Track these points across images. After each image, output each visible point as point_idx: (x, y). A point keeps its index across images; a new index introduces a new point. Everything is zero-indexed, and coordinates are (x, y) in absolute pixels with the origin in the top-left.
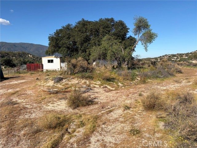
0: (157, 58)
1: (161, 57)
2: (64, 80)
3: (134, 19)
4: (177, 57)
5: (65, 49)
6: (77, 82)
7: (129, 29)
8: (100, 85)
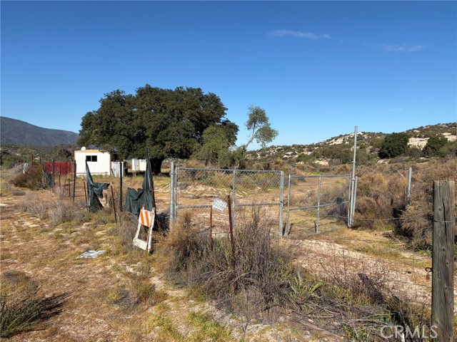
0: (255, 152)
1: (262, 149)
4: (294, 151)
6: (204, 189)
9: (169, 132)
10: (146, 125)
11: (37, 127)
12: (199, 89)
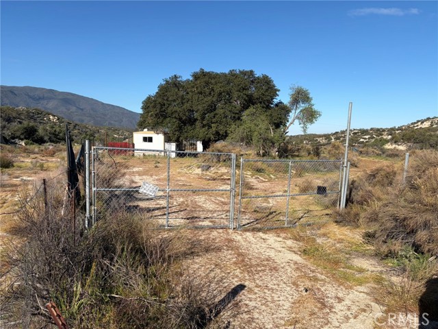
0: (329, 135)
1: (337, 133)
2: (212, 169)
3: (290, 89)
4: (371, 134)
5: (174, 121)
6: (226, 171)
7: (279, 91)
8: (252, 176)
9: (216, 114)
10: (195, 108)
11: (132, 112)
12: (252, 72)
